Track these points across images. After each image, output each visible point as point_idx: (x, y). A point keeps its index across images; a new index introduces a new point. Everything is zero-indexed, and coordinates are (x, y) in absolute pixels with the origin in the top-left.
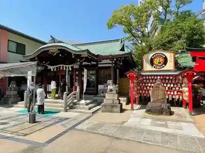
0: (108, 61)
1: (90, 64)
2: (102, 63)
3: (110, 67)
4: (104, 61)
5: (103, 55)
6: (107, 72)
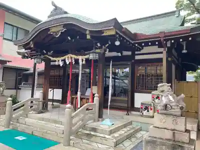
0: (155, 49)
1: (119, 54)
2: (142, 52)
3: (160, 60)
4: (146, 50)
5: (147, 34)
6: (151, 70)
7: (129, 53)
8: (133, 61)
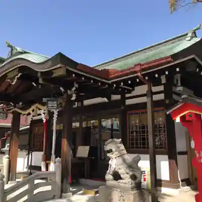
7: (118, 97)
8: (122, 108)
